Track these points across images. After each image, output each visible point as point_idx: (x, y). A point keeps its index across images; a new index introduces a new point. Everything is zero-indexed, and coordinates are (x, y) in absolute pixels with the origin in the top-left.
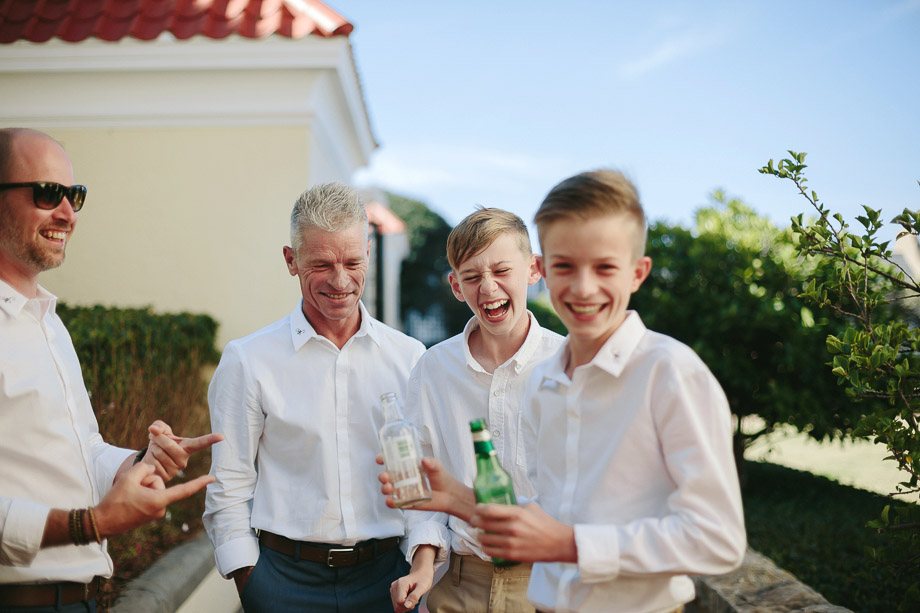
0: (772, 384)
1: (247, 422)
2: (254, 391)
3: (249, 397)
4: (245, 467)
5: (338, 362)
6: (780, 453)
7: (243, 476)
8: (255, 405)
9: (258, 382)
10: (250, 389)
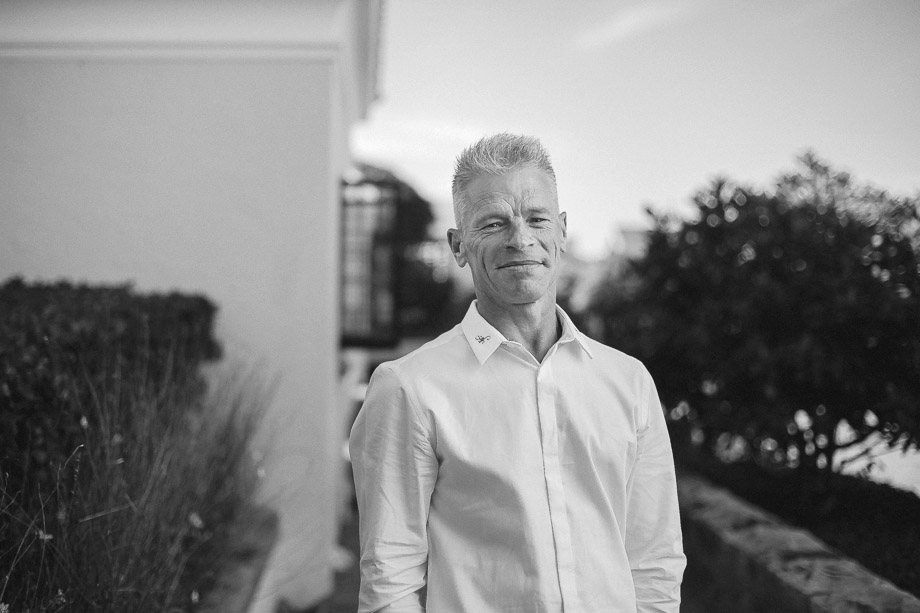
0: (890, 388)
1: (416, 471)
2: (424, 426)
3: (419, 436)
4: (415, 537)
5: (539, 379)
6: (882, 467)
7: (413, 551)
8: (427, 447)
9: (431, 412)
10: (418, 423)
